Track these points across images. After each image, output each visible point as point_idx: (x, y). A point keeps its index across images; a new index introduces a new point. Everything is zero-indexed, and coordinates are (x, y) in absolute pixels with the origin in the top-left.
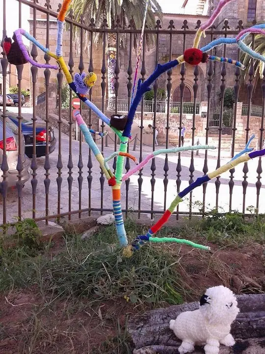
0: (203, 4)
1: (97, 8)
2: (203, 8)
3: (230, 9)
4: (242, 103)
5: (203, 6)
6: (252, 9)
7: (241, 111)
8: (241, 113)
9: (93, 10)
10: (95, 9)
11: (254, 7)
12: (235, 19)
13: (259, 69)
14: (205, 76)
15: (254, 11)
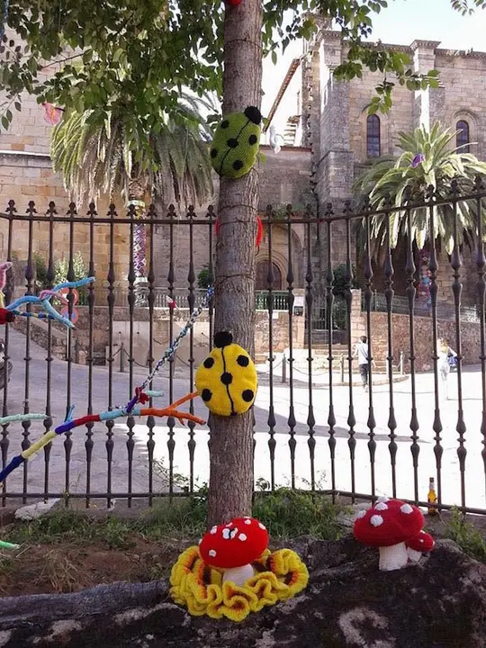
0: (293, 128)
1: (109, 138)
2: (294, 135)
3: (338, 137)
4: (360, 290)
5: (295, 130)
6: (373, 136)
7: (359, 304)
8: (360, 308)
9: (101, 139)
10: (104, 137)
11: (375, 133)
12: (347, 152)
13: (387, 234)
14: (303, 246)
15: (376, 140)
